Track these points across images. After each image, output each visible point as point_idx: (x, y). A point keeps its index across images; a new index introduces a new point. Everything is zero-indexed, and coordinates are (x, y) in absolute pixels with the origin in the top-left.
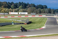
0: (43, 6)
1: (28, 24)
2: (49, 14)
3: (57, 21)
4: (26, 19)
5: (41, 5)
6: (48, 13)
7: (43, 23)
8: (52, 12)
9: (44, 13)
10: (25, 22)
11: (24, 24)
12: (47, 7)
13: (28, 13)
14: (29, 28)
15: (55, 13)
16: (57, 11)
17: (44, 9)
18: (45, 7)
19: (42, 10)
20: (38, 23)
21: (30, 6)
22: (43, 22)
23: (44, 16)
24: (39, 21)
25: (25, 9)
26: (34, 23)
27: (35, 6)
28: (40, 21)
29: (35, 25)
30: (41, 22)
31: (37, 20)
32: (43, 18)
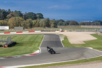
0: (35, 15)
1: (10, 46)
2: (47, 28)
3: (61, 40)
4: (6, 38)
5: (32, 13)
6: (44, 27)
7: (37, 44)
8: (52, 25)
9: (39, 26)
10: (5, 43)
11: (2, 46)
12: (42, 15)
13: (10, 28)
14: (13, 53)
15: (57, 27)
16: (60, 23)
17: (38, 20)
18: (39, 17)
19: (34, 21)
20: (28, 44)
21: (13, 16)
22: (37, 42)
23: (38, 32)
24: (29, 42)
25: (5, 21)
26: (21, 44)
27: (21, 15)
28: (32, 40)
29: (22, 48)
30: (33, 42)
31: (26, 40)
32: (36, 36)
